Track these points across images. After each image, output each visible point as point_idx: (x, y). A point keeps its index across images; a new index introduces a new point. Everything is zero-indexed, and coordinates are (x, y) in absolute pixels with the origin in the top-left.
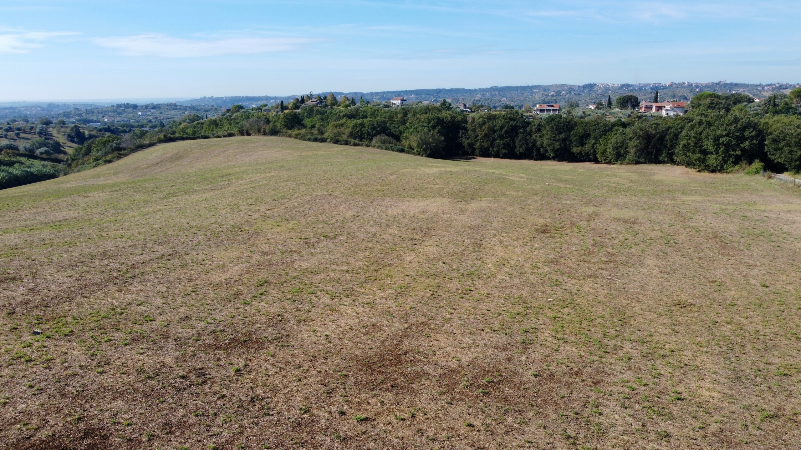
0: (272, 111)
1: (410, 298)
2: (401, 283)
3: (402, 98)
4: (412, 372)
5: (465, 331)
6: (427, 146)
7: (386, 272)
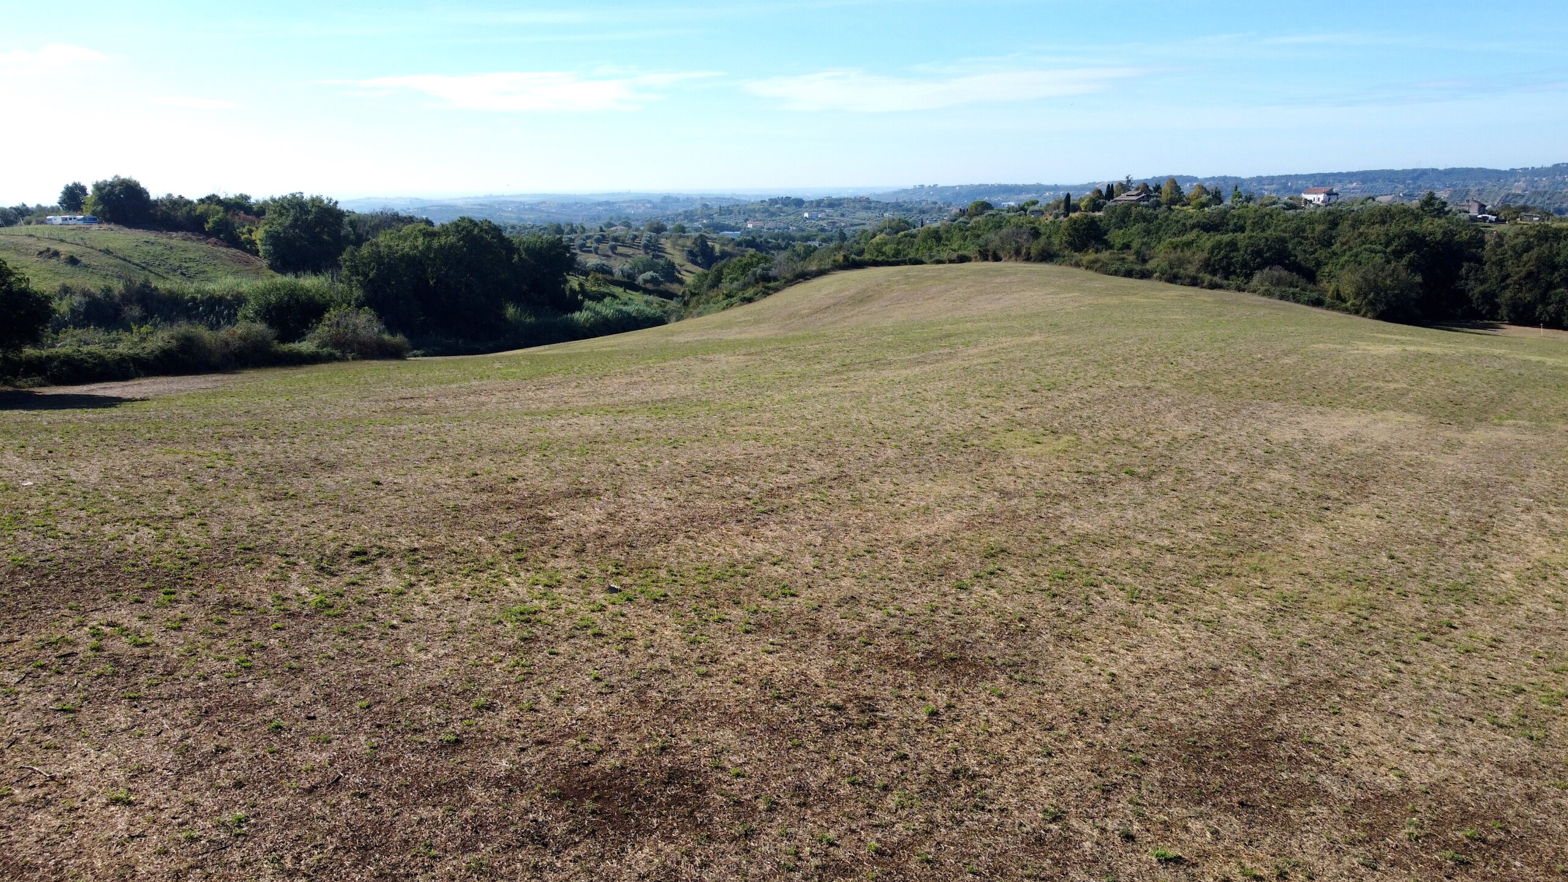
0: (1047, 214)
1: (1302, 624)
2: (1286, 589)
3: (1328, 189)
4: (1290, 782)
5: (1426, 716)
6: (1377, 294)
7: (1254, 561)
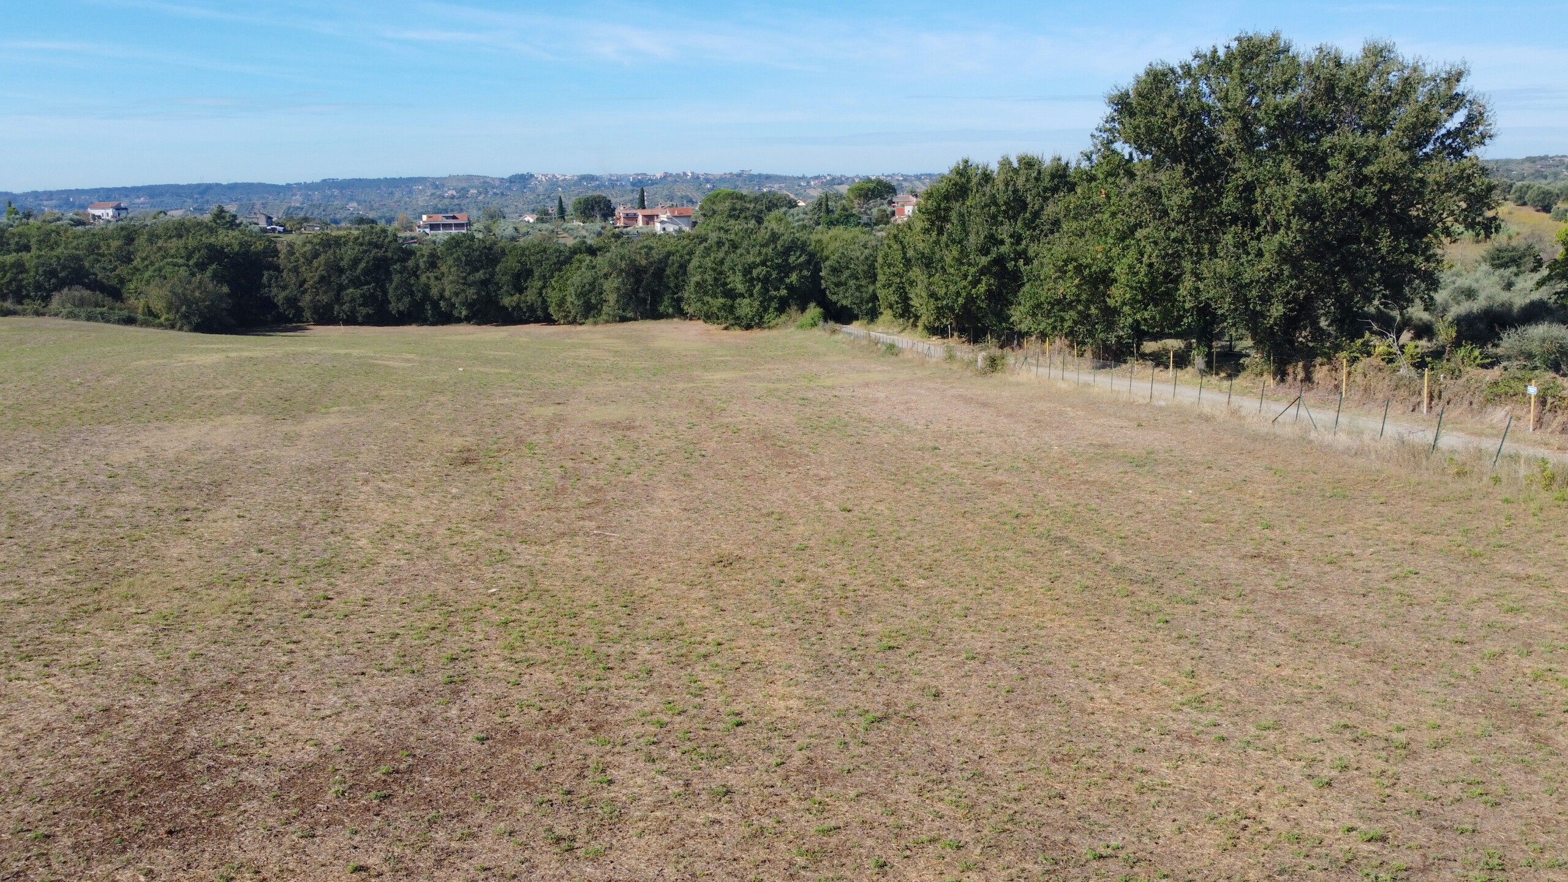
1: (189, 636)
2: (164, 607)
3: (115, 203)
4: (214, 791)
5: (325, 684)
6: (189, 307)
7: (123, 589)
